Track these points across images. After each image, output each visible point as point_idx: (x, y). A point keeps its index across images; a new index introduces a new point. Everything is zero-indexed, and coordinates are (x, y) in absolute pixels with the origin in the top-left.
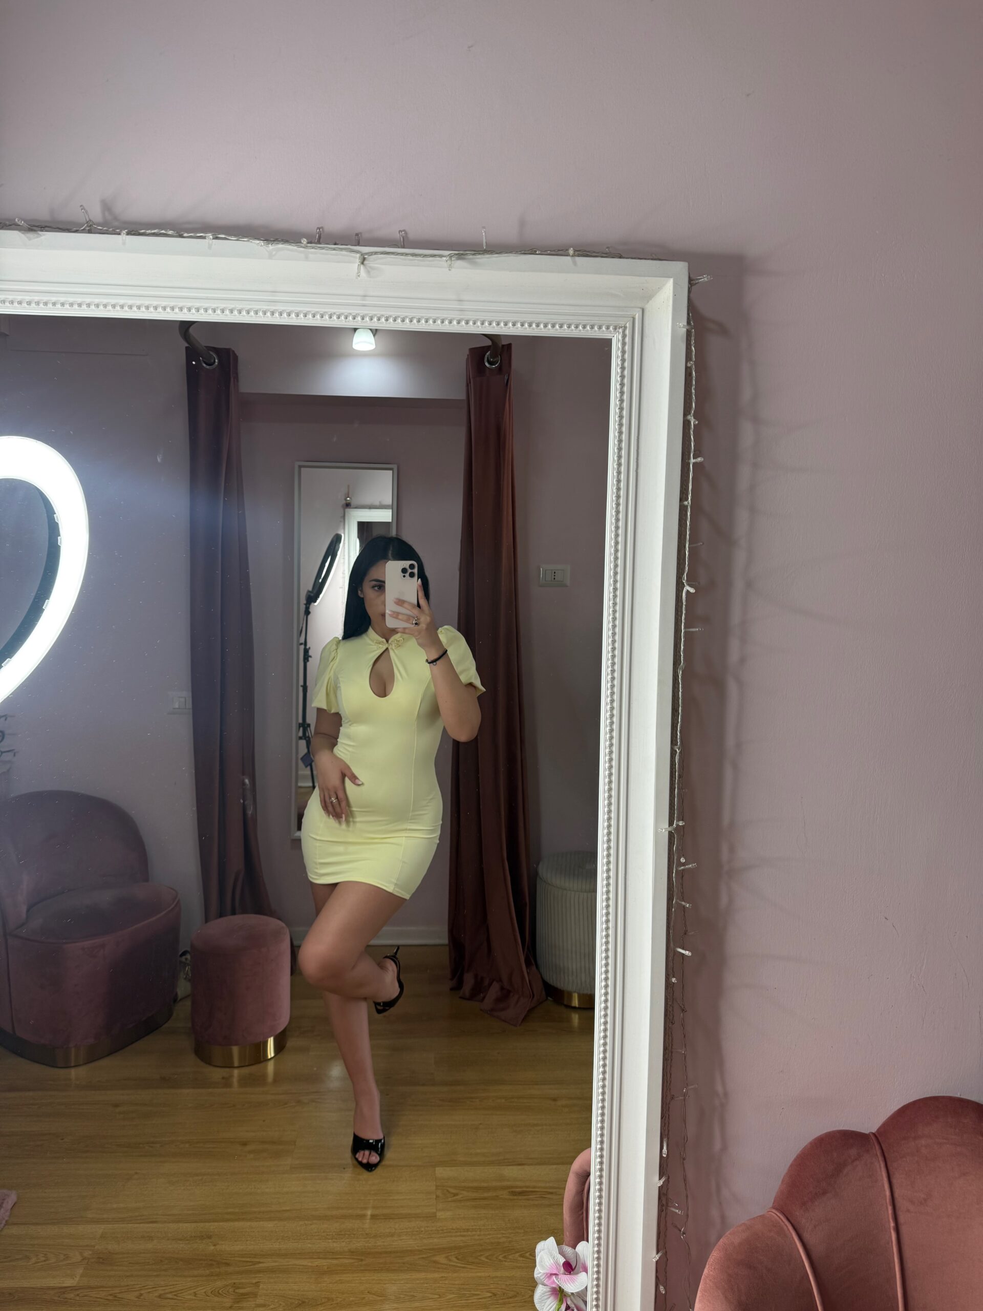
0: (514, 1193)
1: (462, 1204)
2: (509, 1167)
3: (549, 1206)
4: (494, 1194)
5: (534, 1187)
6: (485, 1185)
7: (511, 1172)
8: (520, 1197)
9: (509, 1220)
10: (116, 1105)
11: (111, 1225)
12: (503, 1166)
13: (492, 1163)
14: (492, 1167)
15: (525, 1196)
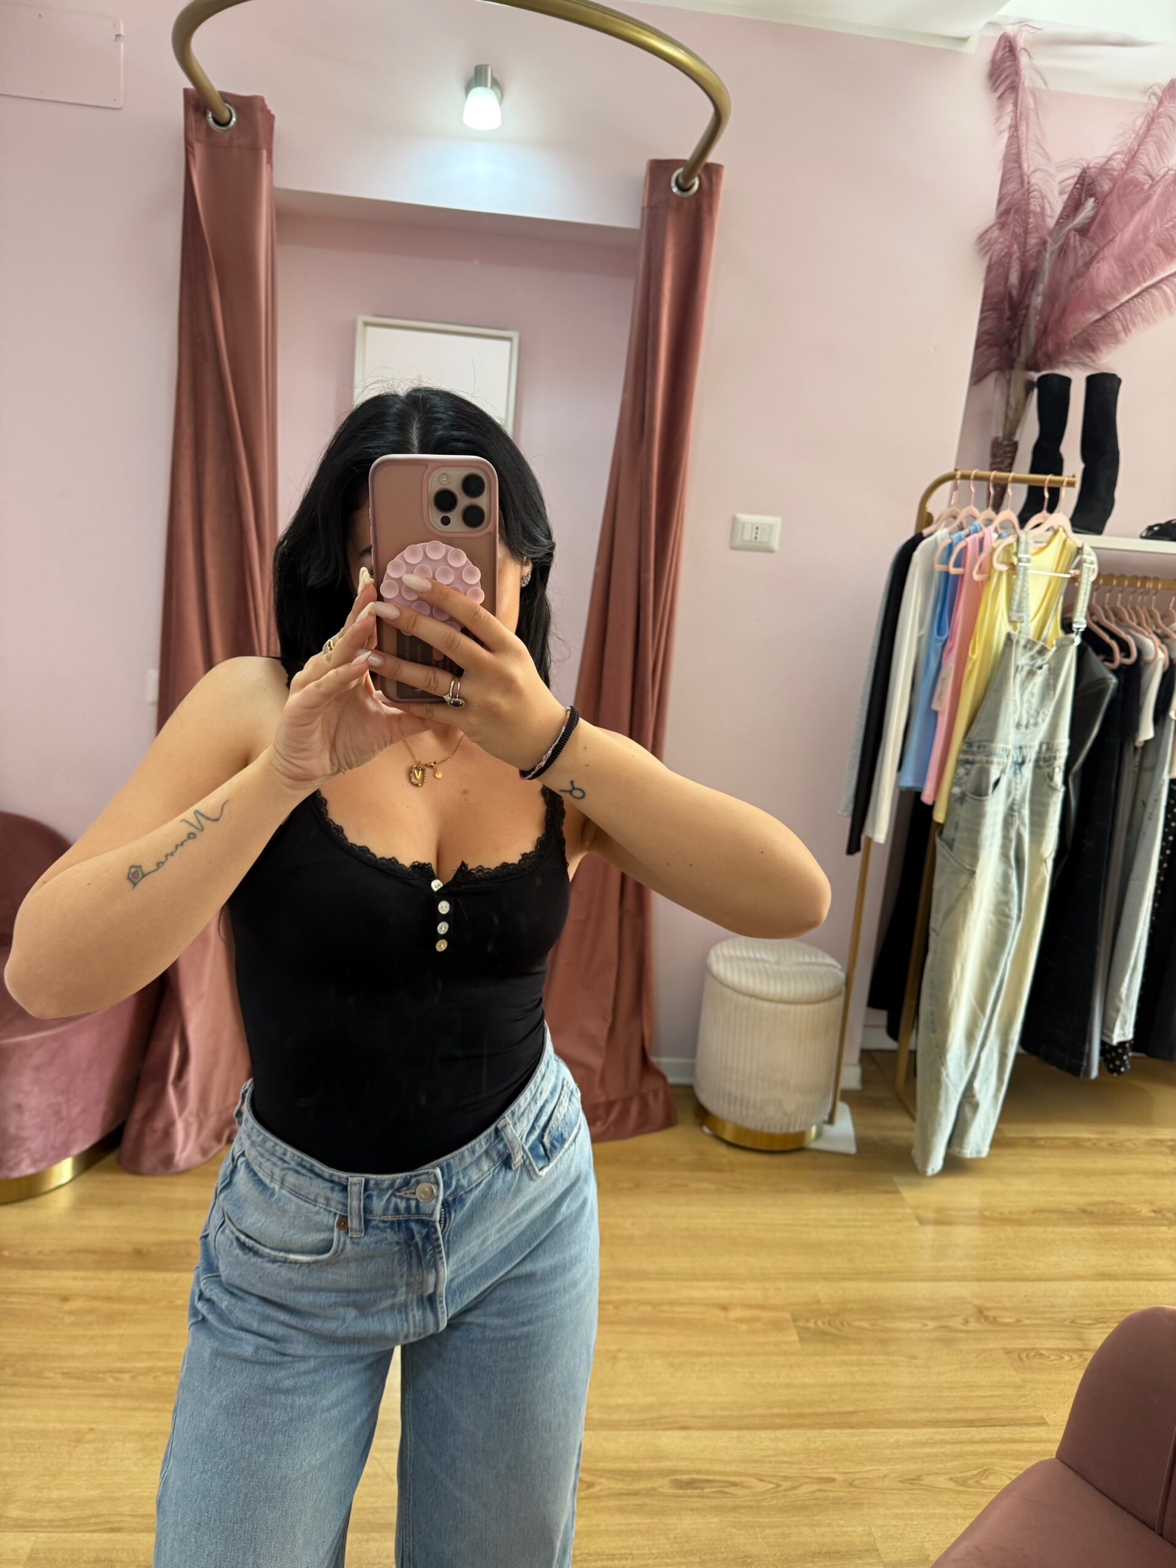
0: (679, 1484)
1: (602, 1504)
2: (669, 1433)
3: (734, 1509)
4: (649, 1485)
5: (708, 1473)
6: (633, 1466)
7: (671, 1441)
8: (689, 1492)
9: (675, 1538)
10: (65, 1299)
11: (47, 1535)
12: (658, 1429)
13: (641, 1425)
14: (641, 1432)
15: (696, 1488)
